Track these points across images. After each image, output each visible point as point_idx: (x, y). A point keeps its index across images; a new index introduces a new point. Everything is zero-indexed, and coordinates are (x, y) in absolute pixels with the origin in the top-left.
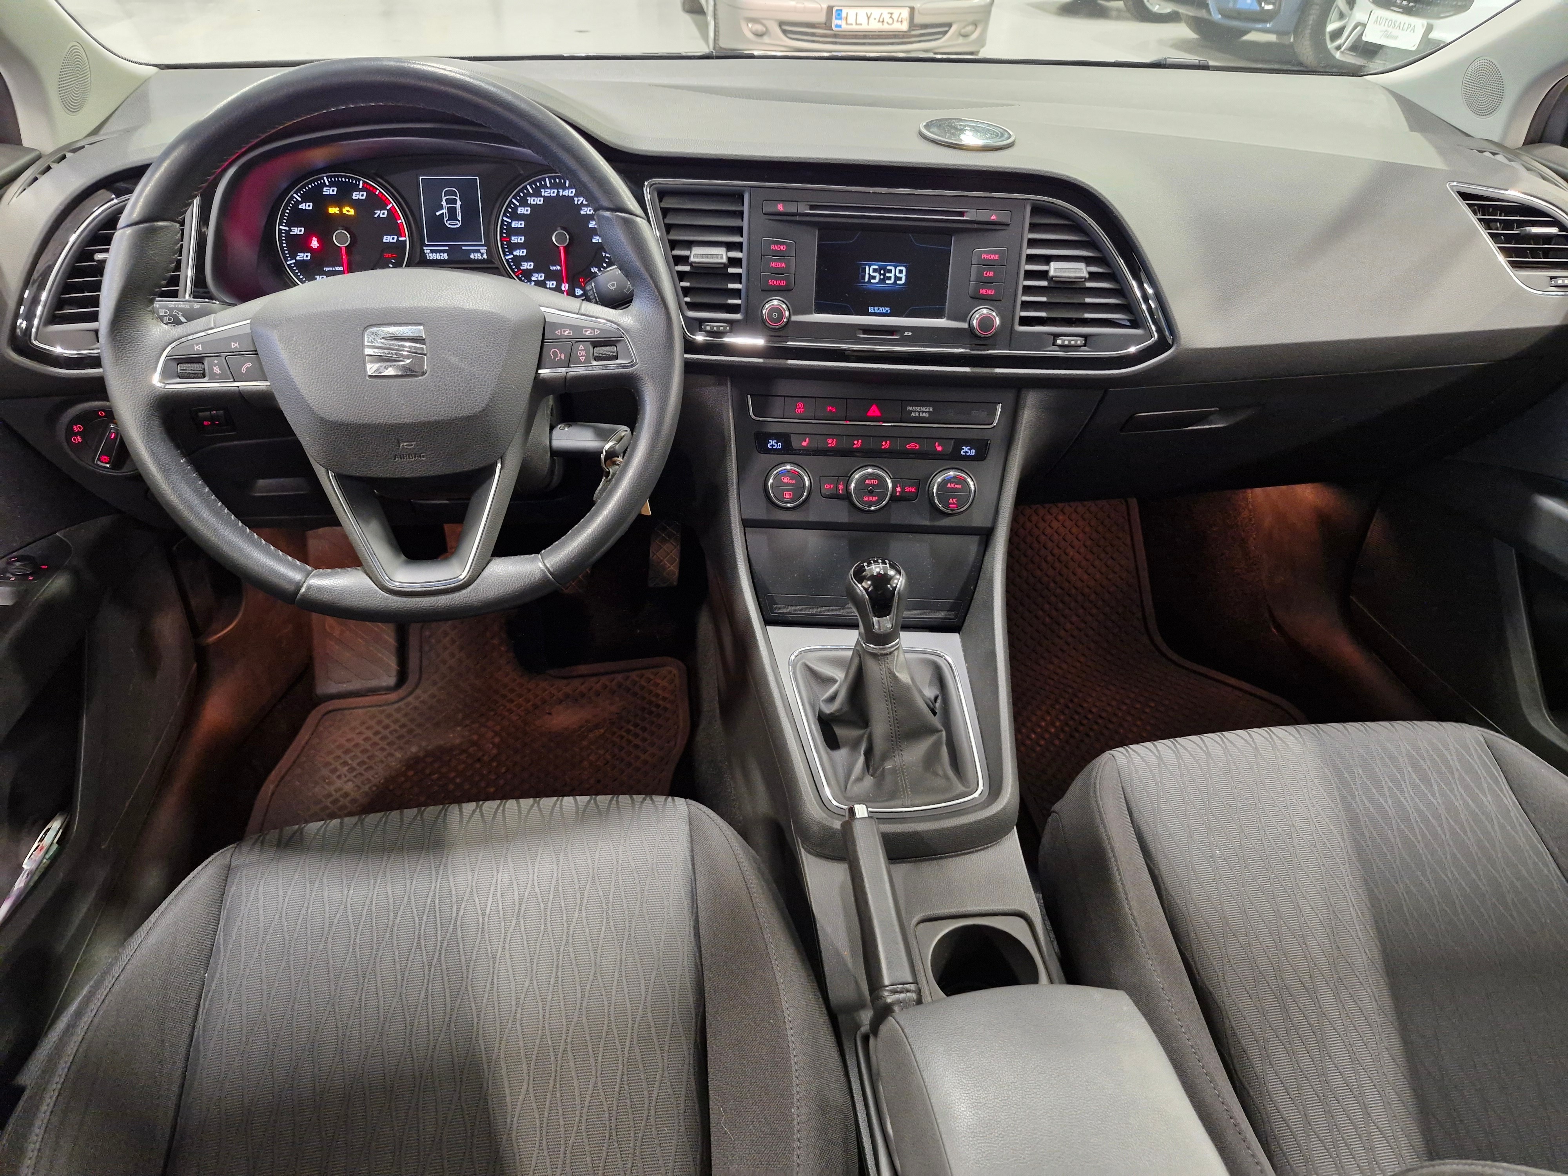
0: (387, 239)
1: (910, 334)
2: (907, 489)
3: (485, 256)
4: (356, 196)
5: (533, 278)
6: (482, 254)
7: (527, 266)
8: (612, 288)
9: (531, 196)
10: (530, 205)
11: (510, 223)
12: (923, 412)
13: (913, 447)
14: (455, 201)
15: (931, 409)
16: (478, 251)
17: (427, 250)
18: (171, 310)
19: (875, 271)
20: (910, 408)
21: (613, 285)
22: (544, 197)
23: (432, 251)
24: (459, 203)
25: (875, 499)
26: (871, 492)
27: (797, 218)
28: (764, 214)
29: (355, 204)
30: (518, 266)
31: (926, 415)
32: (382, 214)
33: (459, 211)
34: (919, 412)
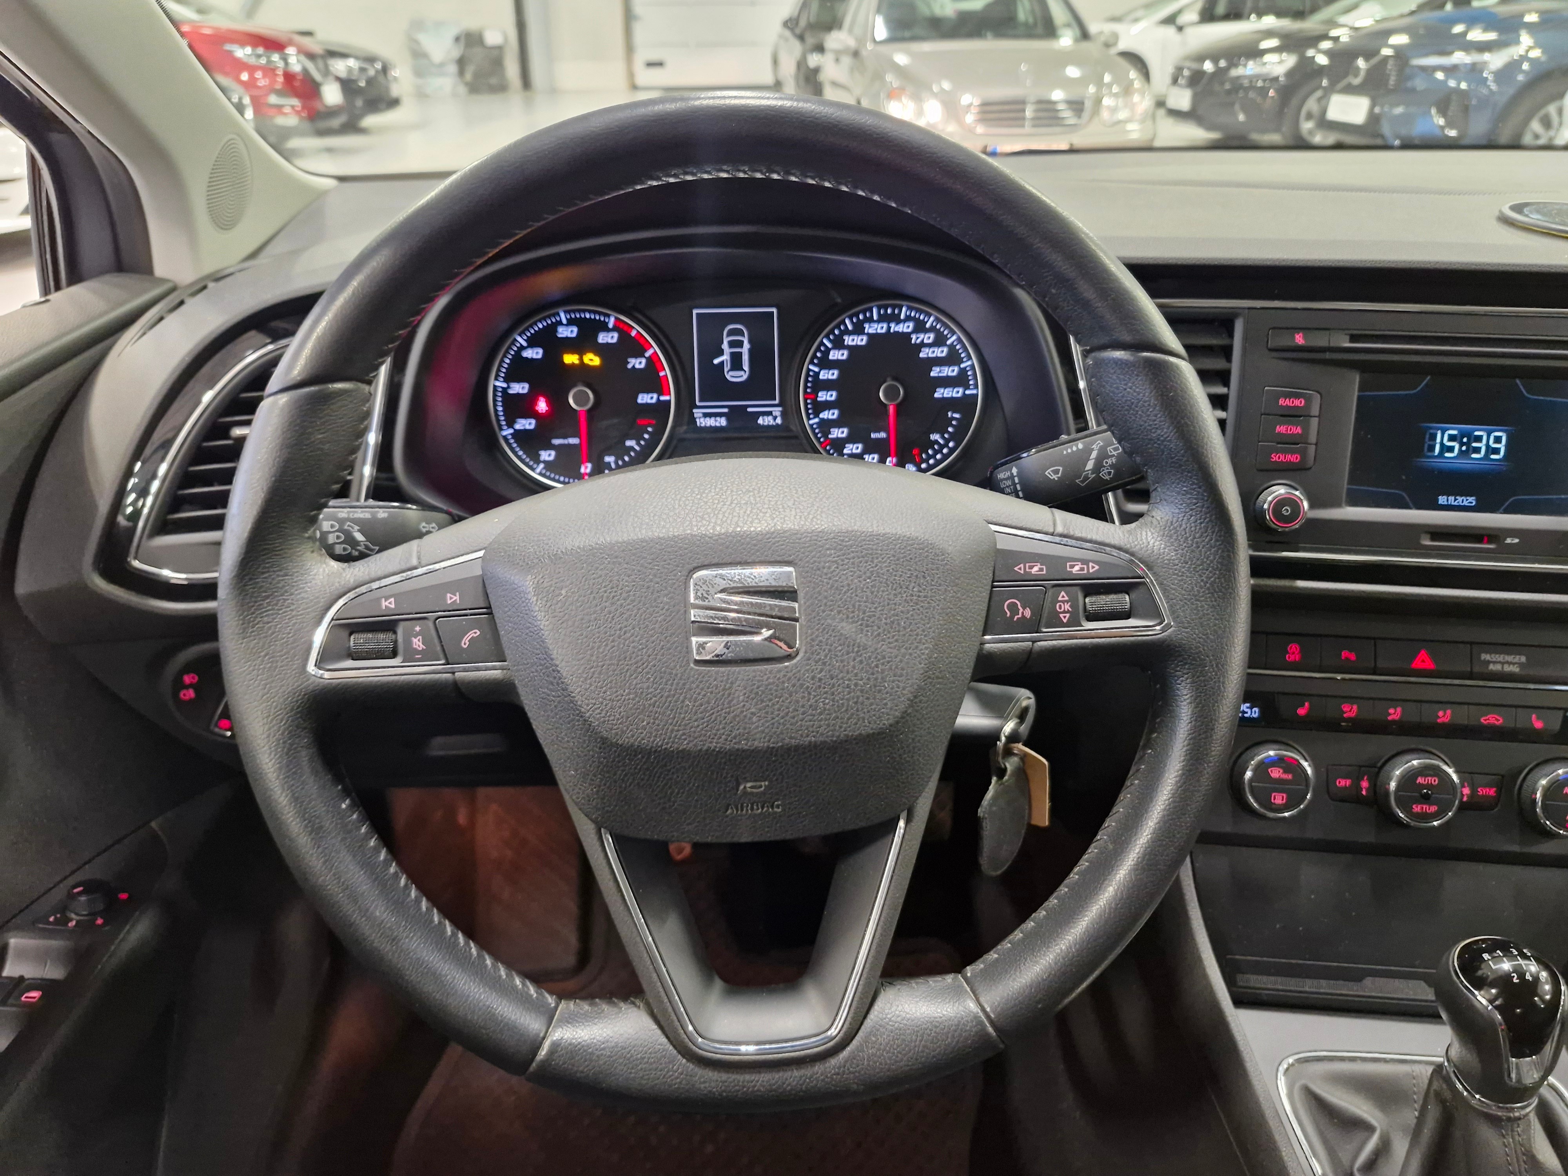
0: (644, 398)
1: (1516, 541)
2: (1481, 792)
3: (779, 421)
4: (604, 338)
5: (846, 451)
6: (775, 418)
7: (838, 433)
8: (1055, 477)
9: (850, 333)
10: (849, 347)
11: (818, 373)
12: (1509, 663)
13: (1492, 721)
14: (740, 344)
15: (1523, 659)
16: (769, 413)
17: (697, 412)
18: (341, 522)
19: (1452, 438)
20: (1485, 657)
21: (1056, 472)
22: (868, 334)
23: (706, 415)
24: (746, 346)
25: (1433, 809)
26: (1426, 799)
27: (1328, 356)
28: (1271, 350)
29: (600, 350)
30: (826, 434)
31: (1515, 669)
32: (638, 363)
33: (746, 358)
34: (1503, 663)
